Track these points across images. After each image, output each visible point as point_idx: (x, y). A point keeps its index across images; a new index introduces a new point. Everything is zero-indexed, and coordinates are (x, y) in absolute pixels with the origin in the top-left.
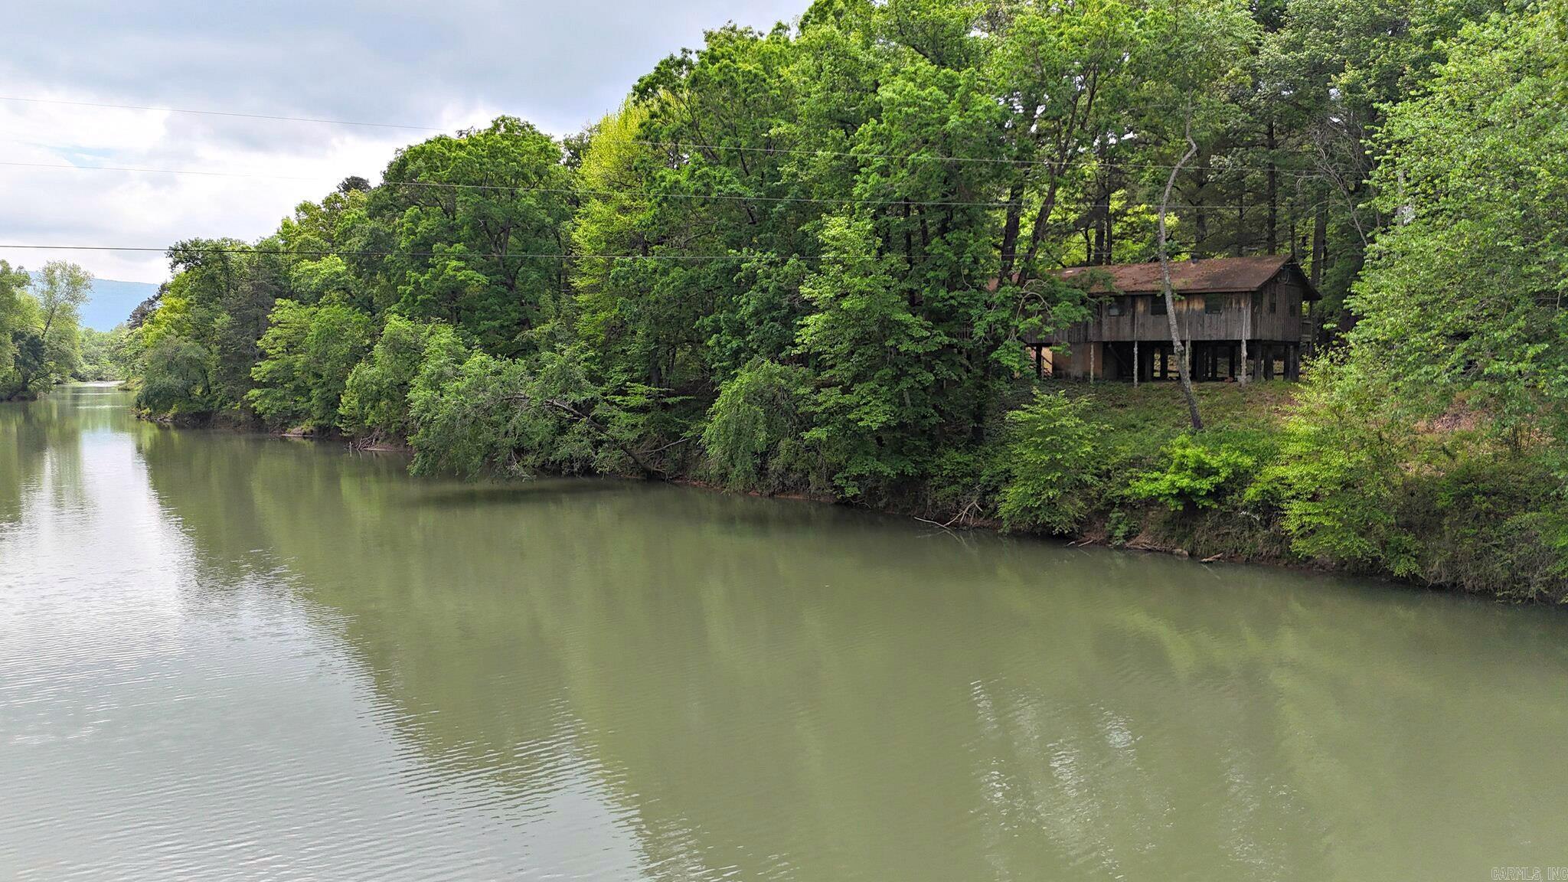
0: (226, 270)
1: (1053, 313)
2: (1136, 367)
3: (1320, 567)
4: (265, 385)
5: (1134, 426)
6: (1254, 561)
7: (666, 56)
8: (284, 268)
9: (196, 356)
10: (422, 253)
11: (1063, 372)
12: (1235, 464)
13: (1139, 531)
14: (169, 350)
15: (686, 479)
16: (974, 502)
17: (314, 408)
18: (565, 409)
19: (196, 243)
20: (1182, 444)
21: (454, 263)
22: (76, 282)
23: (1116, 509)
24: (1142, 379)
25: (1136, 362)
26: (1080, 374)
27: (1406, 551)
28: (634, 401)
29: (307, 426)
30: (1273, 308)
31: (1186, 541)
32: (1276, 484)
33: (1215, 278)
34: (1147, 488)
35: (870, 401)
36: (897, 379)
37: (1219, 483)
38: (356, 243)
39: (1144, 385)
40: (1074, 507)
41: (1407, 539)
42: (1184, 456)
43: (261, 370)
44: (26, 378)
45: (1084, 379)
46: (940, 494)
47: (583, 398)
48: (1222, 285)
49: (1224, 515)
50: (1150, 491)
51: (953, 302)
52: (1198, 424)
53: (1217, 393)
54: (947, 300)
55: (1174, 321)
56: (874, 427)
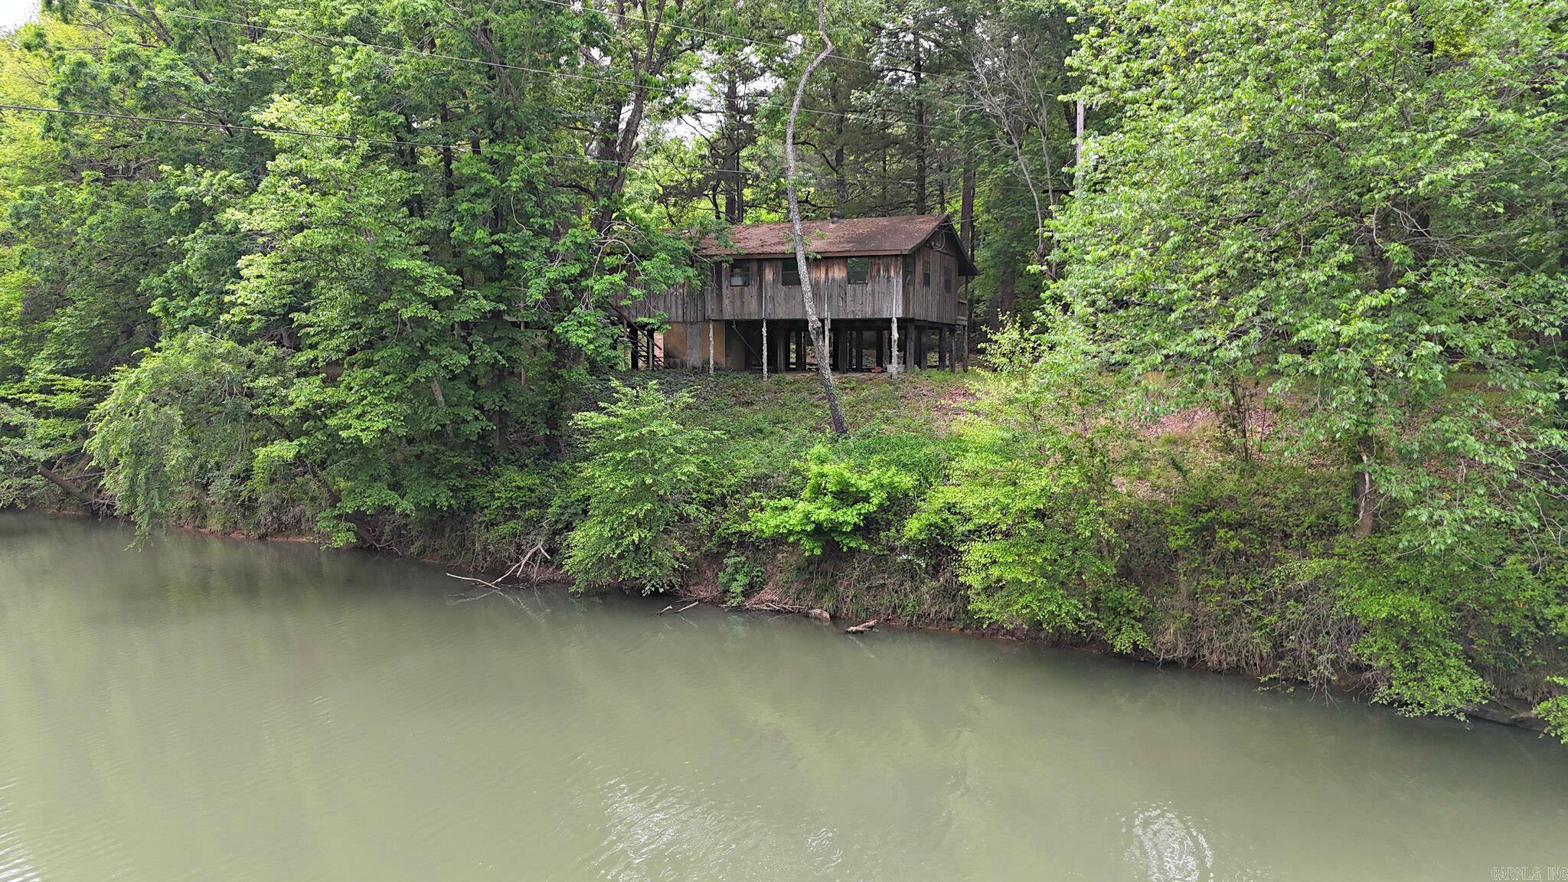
1: (644, 270)
2: (765, 353)
5: (761, 431)
6: (920, 626)
11: (678, 361)
12: (891, 484)
13: (764, 583)
16: (539, 546)
20: (818, 458)
23: (733, 552)
24: (773, 368)
25: (765, 347)
26: (698, 363)
27: (1129, 613)
30: (927, 281)
31: (827, 597)
32: (946, 515)
33: (859, 240)
34: (772, 523)
35: (365, 397)
36: (414, 362)
37: (869, 513)
39: (775, 376)
40: (672, 552)
41: (1129, 594)
42: (823, 475)
45: (701, 370)
46: (493, 535)
48: (867, 248)
49: (878, 559)
50: (777, 526)
51: (496, 248)
52: (840, 427)
53: (864, 386)
54: (487, 246)
55: (810, 294)
56: (366, 438)
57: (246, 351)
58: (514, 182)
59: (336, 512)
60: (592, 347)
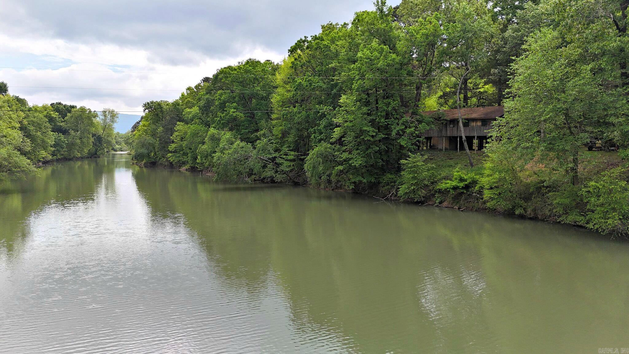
0: (162, 111)
2: (458, 145)
3: (498, 212)
4: (174, 152)
5: (451, 166)
6: (478, 210)
7: (299, 39)
8: (181, 111)
9: (151, 142)
10: (223, 106)
12: (473, 178)
13: (444, 201)
14: (143, 140)
15: (307, 185)
16: (394, 191)
17: (189, 160)
18: (265, 160)
19: (152, 102)
21: (233, 110)
22: (113, 115)
23: (437, 193)
24: (460, 149)
26: (441, 148)
27: (521, 206)
28: (290, 157)
29: (187, 167)
35: (357, 157)
36: (367, 149)
37: (467, 184)
38: (202, 103)
39: (462, 152)
40: (423, 193)
41: (521, 202)
42: (457, 175)
43: (172, 147)
44: (96, 150)
45: (441, 150)
46: (384, 189)
47: (272, 156)
48: (487, 117)
49: (469, 195)
50: (445, 187)
51: (386, 123)
52: (472, 165)
54: (384, 123)
55: (463, 131)
56: (357, 165)
57: (333, 146)
58: (390, 109)
59: (350, 182)
60: (406, 145)
